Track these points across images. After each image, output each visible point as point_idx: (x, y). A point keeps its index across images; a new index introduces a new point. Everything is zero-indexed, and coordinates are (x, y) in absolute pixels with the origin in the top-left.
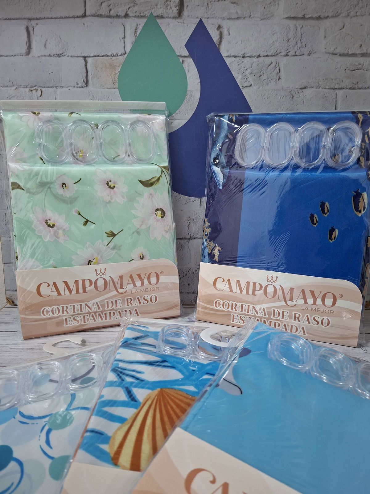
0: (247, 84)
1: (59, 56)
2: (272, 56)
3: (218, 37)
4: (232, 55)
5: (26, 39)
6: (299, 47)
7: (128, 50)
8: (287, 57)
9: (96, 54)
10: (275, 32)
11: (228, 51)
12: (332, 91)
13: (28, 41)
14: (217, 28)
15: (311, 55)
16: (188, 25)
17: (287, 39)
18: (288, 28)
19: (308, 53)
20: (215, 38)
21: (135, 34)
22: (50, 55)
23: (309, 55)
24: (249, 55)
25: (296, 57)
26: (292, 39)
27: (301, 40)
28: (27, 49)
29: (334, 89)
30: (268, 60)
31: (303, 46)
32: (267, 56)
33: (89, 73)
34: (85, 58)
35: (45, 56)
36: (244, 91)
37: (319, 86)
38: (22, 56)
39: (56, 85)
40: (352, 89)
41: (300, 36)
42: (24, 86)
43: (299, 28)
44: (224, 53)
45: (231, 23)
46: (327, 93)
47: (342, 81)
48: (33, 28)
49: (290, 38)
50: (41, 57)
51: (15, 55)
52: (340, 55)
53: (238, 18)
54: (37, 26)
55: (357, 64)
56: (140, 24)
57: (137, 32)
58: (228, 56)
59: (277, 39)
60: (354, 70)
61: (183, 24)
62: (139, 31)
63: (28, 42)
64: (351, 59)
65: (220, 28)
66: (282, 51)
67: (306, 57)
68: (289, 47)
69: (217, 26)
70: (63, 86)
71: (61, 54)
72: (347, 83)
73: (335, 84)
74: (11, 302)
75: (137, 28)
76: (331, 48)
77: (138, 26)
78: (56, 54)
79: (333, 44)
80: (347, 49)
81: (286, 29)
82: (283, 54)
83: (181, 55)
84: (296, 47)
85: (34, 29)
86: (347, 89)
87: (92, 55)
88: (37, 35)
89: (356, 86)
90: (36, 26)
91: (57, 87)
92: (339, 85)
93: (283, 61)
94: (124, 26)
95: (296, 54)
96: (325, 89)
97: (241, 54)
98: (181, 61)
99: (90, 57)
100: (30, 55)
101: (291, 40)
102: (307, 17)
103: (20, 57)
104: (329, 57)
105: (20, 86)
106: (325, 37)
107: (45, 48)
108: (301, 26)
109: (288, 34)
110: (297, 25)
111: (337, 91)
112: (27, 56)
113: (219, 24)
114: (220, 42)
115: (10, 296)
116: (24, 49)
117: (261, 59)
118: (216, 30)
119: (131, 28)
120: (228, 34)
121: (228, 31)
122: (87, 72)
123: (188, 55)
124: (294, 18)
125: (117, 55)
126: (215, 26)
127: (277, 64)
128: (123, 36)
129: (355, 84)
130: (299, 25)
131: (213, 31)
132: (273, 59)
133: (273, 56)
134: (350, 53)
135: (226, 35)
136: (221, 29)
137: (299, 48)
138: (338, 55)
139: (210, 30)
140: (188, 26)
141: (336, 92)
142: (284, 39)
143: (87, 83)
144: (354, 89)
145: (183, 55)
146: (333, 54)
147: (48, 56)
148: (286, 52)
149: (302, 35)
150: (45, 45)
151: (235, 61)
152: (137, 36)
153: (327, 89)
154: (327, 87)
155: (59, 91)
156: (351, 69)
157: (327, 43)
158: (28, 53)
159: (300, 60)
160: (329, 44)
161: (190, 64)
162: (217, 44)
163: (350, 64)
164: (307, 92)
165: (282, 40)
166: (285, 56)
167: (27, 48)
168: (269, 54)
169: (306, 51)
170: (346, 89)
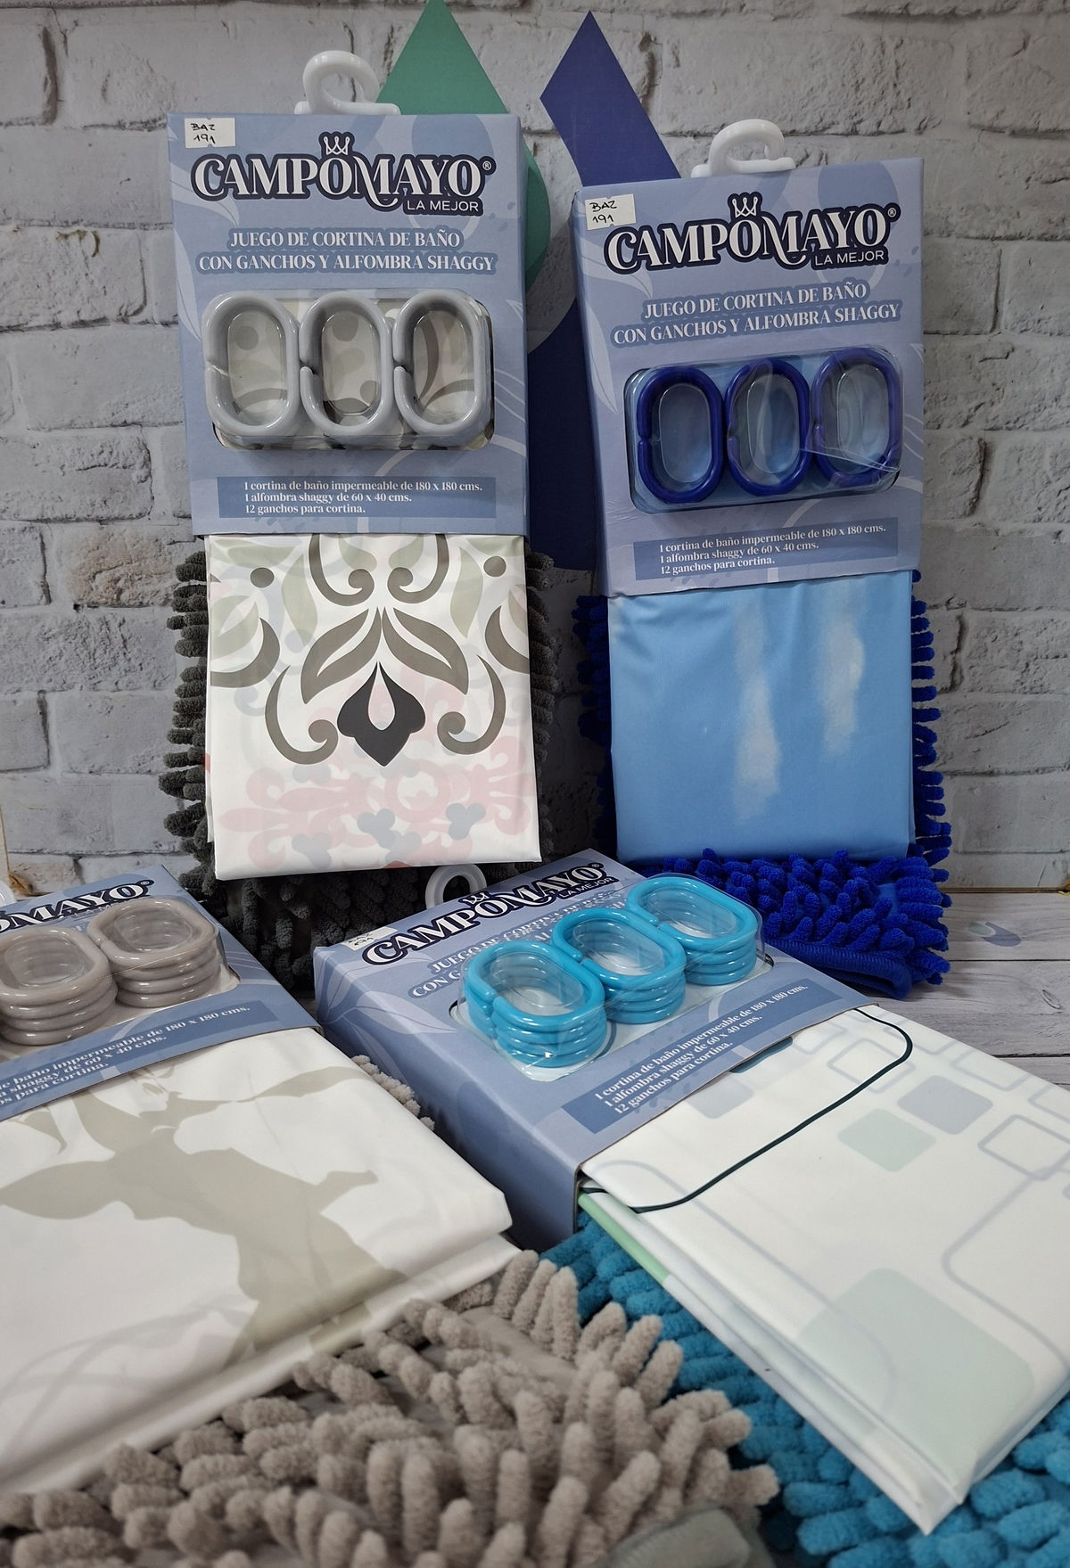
1: (150, 125)
2: (808, 133)
3: (644, 72)
4: (685, 129)
5: (44, 71)
6: (889, 106)
8: (854, 139)
10: (818, 57)
11: (674, 117)
12: (986, 244)
13: (51, 78)
14: (638, 43)
15: (926, 132)
16: (549, 34)
17: (853, 82)
18: (856, 47)
19: (916, 127)
20: (635, 74)
21: (385, 59)
22: (119, 122)
23: (921, 133)
25: (881, 137)
26: (869, 81)
27: (895, 85)
28: (49, 102)
29: (994, 239)
30: (793, 148)
31: (902, 103)
32: (793, 133)
35: (104, 126)
37: (950, 229)
38: (33, 124)
39: (143, 220)
40: (1046, 240)
41: (894, 74)
42: (42, 223)
43: (890, 47)
44: (661, 124)
45: (681, 26)
46: (973, 252)
47: (1018, 214)
48: (65, 37)
49: (864, 80)
50: (92, 130)
51: (10, 124)
52: (1014, 134)
53: (704, 13)
54: (77, 28)
55: (1062, 161)
56: (400, 28)
57: (392, 51)
58: (673, 134)
59: (822, 81)
60: (1054, 181)
61: (534, 28)
62: (398, 51)
63: (49, 81)
64: (1044, 145)
65: (648, 45)
66: (839, 118)
67: (910, 139)
68: (861, 106)
69: (640, 37)
70: (165, 221)
71: (155, 121)
72: (1031, 220)
73: (998, 224)
74: (26, 887)
75: (392, 40)
76: (985, 112)
77: (396, 34)
78: (138, 120)
79: (992, 100)
80: (1036, 116)
81: (852, 49)
82: (840, 128)
83: (529, 129)
84: (880, 109)
85: (68, 41)
86: (1032, 238)
88: (76, 60)
89: (1059, 232)
90: (74, 29)
91: (144, 227)
92: (1008, 227)
93: (843, 151)
94: (350, 32)
95: (881, 128)
96: (967, 237)
97: (713, 127)
98: (531, 148)
100: (58, 124)
101: (866, 83)
102: (914, 11)
103: (25, 127)
104: (979, 141)
105: (29, 222)
106: (969, 77)
107: (105, 99)
108: (897, 40)
109: (857, 67)
110: (886, 39)
111: (1001, 244)
112: (49, 127)
113: (646, 29)
114: (651, 86)
115: (22, 868)
116: (38, 106)
118: (636, 50)
119: (373, 41)
120: (673, 64)
121: (674, 53)
123: (550, 128)
124: (876, 15)
126: (634, 36)
127: (824, 159)
129: (1057, 225)
130: (892, 37)
131: (627, 54)
132: (812, 144)
133: (812, 133)
134: (1043, 126)
135: (669, 66)
136: (654, 48)
137: (889, 111)
138: (1007, 133)
139: (620, 49)
140: (551, 38)
141: (998, 248)
142: (846, 83)
144: (1053, 238)
145: (535, 127)
146: (992, 129)
147: (114, 127)
148: (849, 121)
149: (898, 69)
150: (104, 90)
151: (694, 147)
152: (393, 65)
153: (973, 238)
154: (973, 233)
155: (152, 237)
156: (1046, 177)
157: (974, 95)
158: (51, 115)
159: (892, 147)
160: (982, 98)
161: (559, 155)
162: (639, 96)
163: (1042, 162)
165: (840, 85)
166: (847, 135)
167: (46, 99)
168: (801, 127)
169: (910, 120)
170: (1029, 239)
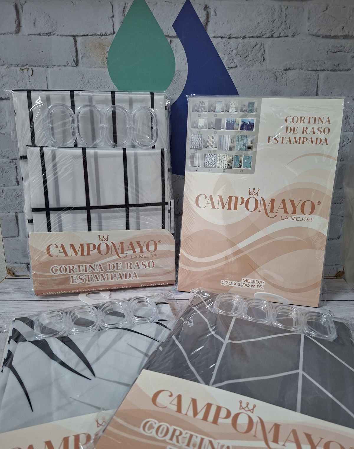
0: (233, 65)
1: (49, 34)
2: (257, 37)
3: (205, 17)
4: (218, 36)
5: (15, 17)
6: (283, 28)
7: (117, 30)
8: (272, 39)
9: (85, 33)
10: (261, 13)
11: (214, 32)
12: (314, 72)
13: (18, 19)
14: (203, 8)
15: (295, 37)
16: (175, 5)
17: (272, 20)
19: (292, 35)
20: (202, 19)
21: (123, 13)
22: (39, 33)
23: (293, 37)
24: (235, 36)
25: (280, 39)
26: (277, 20)
27: (285, 21)
28: (17, 27)
29: (316, 71)
30: (253, 41)
31: (287, 27)
32: (253, 37)
33: (79, 53)
34: (74, 37)
35: (34, 34)
36: (230, 72)
37: (302, 68)
38: (12, 34)
39: (47, 65)
40: (333, 71)
41: (285, 18)
42: (15, 65)
43: (284, 9)
44: (211, 34)
45: (217, 3)
46: (310, 75)
47: (324, 63)
48: (22, 6)
49: (275, 20)
50: (31, 36)
51: (5, 34)
52: (323, 37)
54: (26, 3)
55: (338, 46)
56: (128, 3)
57: (125, 11)
58: (214, 37)
59: (262, 20)
60: (336, 52)
61: (170, 3)
62: (127, 10)
63: (17, 21)
64: (333, 41)
65: (206, 9)
66: (267, 32)
67: (290, 39)
68: (274, 28)
69: (204, 6)
70: (54, 65)
71: (50, 33)
72: (328, 65)
73: (318, 66)
74: (12, 273)
75: (125, 7)
76: (314, 30)
77: (126, 5)
78: (45, 33)
79: (316, 26)
80: (330, 31)
81: (272, 10)
82: (268, 35)
83: (169, 35)
84: (280, 29)
86: (329, 70)
87: (82, 34)
88: (26, 14)
89: (337, 68)
91: (47, 67)
92: (321, 67)
93: (268, 42)
94: (112, 5)
95: (281, 35)
96: (308, 70)
97: (227, 35)
98: (169, 42)
99: (79, 36)
100: (20, 34)
103: (10, 35)
104: (312, 39)
105: (11, 65)
106: (309, 19)
107: (35, 26)
108: (286, 7)
109: (273, 16)
110: (282, 6)
111: (319, 73)
112: (17, 35)
113: (206, 4)
114: (207, 22)
115: (11, 268)
116: (14, 28)
117: (246, 40)
118: (203, 10)
119: (119, 7)
120: (215, 15)
121: (215, 11)
122: (77, 51)
123: (175, 35)
125: (106, 35)
126: (202, 6)
127: (262, 45)
128: (112, 15)
129: (337, 66)
130: (284, 6)
131: (200, 12)
132: (258, 40)
133: (259, 37)
134: (333, 34)
135: (213, 15)
136: (208, 10)
137: (283, 30)
138: (321, 37)
139: (198, 10)
141: (318, 74)
142: (269, 20)
143: (77, 62)
144: (335, 70)
145: (171, 35)
146: (316, 36)
147: (38, 35)
148: (270, 33)
149: (286, 16)
150: (34, 23)
151: (221, 42)
152: (126, 15)
153: (310, 70)
154: (310, 69)
155: (50, 70)
156: (333, 51)
157: (310, 25)
158: (18, 31)
159: (284, 41)
160: (313, 25)
161: (178, 44)
162: (203, 25)
163: (332, 46)
164: (291, 73)
165: (267, 21)
166: (270, 37)
167: (16, 26)
168: (255, 35)
169: (290, 32)
170: (327, 71)
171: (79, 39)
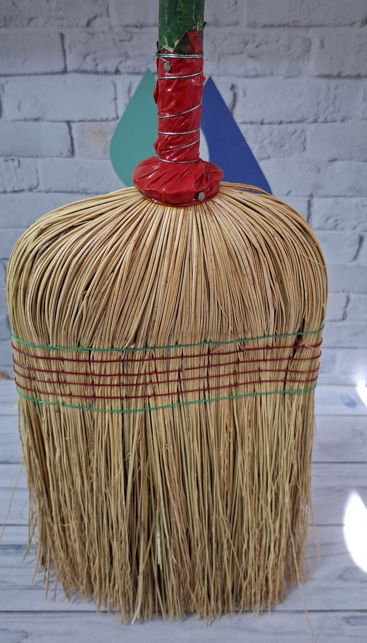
0: (265, 155)
1: (37, 120)
3: (231, 99)
4: (248, 121)
6: (330, 112)
7: (121, 113)
8: (316, 124)
9: (81, 118)
10: (302, 93)
11: (243, 116)
14: (229, 88)
17: (316, 103)
19: (341, 120)
21: (128, 95)
22: (25, 119)
23: (343, 122)
24: (269, 121)
25: (326, 124)
26: (323, 102)
27: (333, 104)
30: (291, 128)
31: (335, 110)
32: (291, 122)
33: (75, 141)
34: (68, 123)
35: (20, 120)
36: (262, 165)
37: (352, 158)
39: (36, 155)
41: (333, 99)
43: (332, 89)
45: (247, 81)
46: (361, 167)
49: (320, 101)
50: (15, 122)
53: (257, 76)
56: (134, 83)
57: (131, 92)
59: (304, 102)
65: (233, 89)
66: (310, 116)
67: (338, 124)
68: (319, 112)
70: (45, 155)
71: (39, 118)
75: (131, 88)
78: (33, 118)
81: (317, 90)
82: (310, 120)
84: (327, 113)
85: (4, 89)
87: (77, 119)
88: (8, 96)
90: (6, 84)
93: (310, 129)
94: (114, 84)
95: (327, 120)
96: (359, 161)
99: (74, 122)
100: (2, 119)
102: (343, 74)
104: (366, 125)
106: (364, 100)
107: (20, 110)
109: (318, 97)
113: (233, 83)
114: (234, 104)
117: (283, 126)
118: (228, 91)
119: (123, 87)
120: (244, 96)
121: (243, 92)
122: (72, 140)
124: (327, 76)
125: (107, 120)
126: (228, 85)
127: (303, 132)
128: (113, 97)
130: (333, 85)
131: (225, 92)
132: (299, 126)
133: (299, 122)
135: (241, 97)
136: (236, 90)
142: (313, 103)
143: (72, 152)
148: (314, 117)
149: (335, 97)
150: (19, 107)
151: (251, 128)
152: (132, 97)
154: (362, 159)
155: (40, 161)
157: (365, 107)
159: (330, 128)
162: (229, 108)
164: (338, 166)
165: (310, 104)
166: (313, 123)
168: (294, 119)
169: (339, 116)
171: (74, 126)
